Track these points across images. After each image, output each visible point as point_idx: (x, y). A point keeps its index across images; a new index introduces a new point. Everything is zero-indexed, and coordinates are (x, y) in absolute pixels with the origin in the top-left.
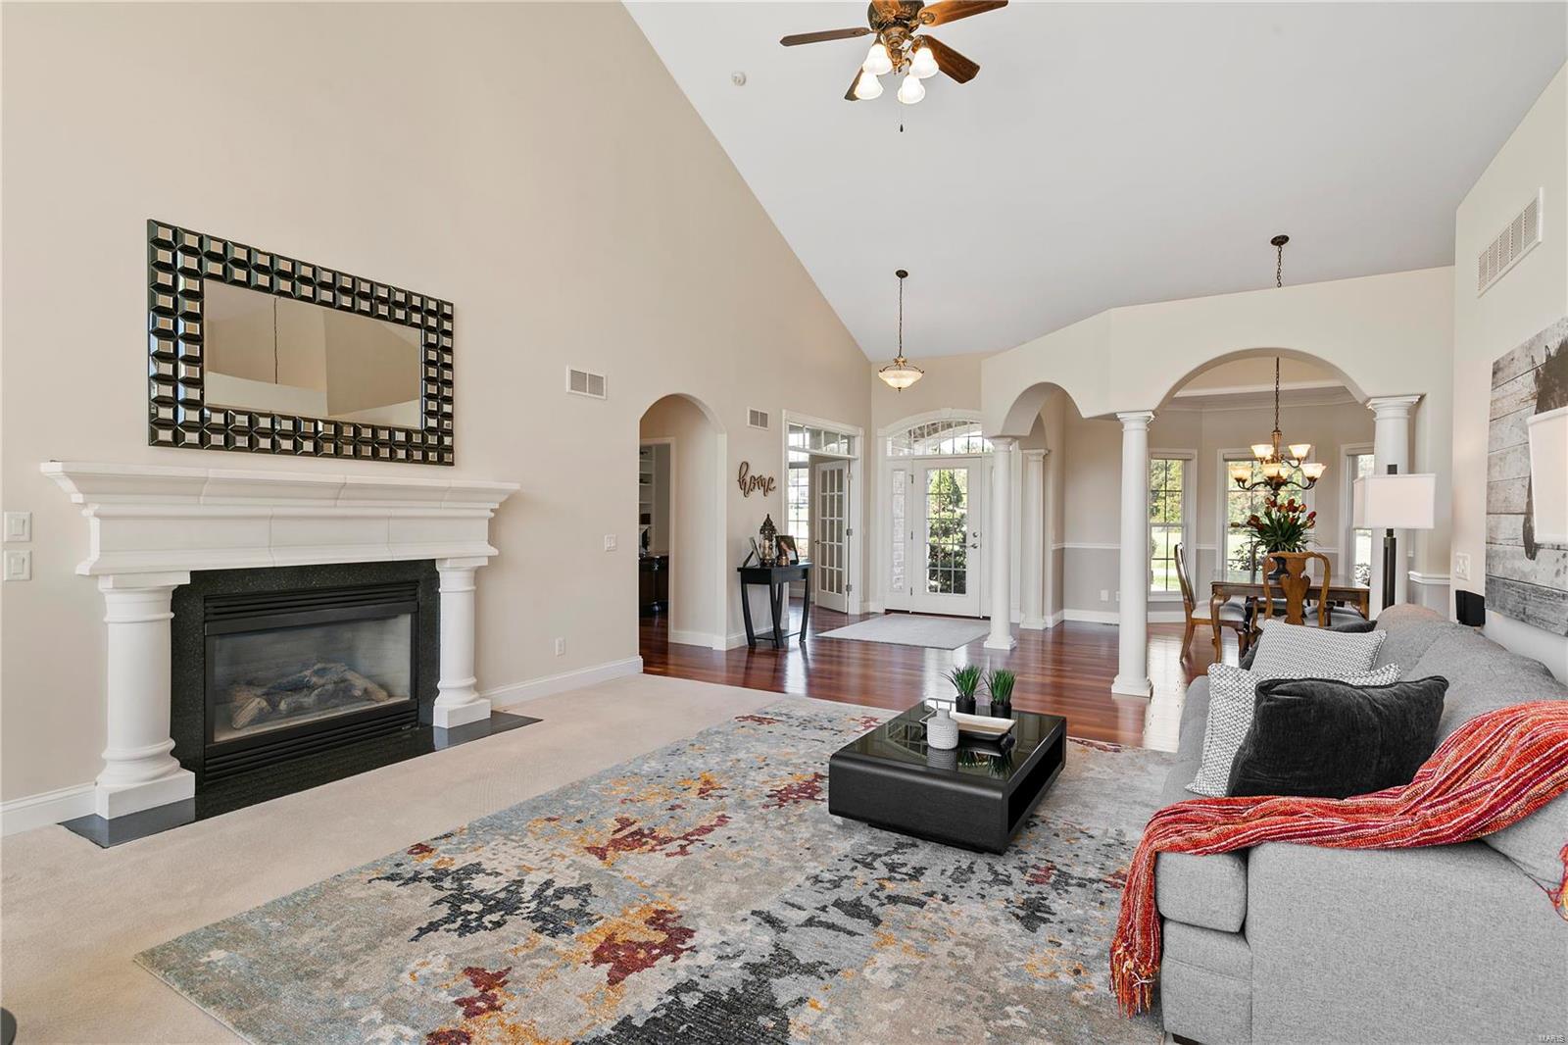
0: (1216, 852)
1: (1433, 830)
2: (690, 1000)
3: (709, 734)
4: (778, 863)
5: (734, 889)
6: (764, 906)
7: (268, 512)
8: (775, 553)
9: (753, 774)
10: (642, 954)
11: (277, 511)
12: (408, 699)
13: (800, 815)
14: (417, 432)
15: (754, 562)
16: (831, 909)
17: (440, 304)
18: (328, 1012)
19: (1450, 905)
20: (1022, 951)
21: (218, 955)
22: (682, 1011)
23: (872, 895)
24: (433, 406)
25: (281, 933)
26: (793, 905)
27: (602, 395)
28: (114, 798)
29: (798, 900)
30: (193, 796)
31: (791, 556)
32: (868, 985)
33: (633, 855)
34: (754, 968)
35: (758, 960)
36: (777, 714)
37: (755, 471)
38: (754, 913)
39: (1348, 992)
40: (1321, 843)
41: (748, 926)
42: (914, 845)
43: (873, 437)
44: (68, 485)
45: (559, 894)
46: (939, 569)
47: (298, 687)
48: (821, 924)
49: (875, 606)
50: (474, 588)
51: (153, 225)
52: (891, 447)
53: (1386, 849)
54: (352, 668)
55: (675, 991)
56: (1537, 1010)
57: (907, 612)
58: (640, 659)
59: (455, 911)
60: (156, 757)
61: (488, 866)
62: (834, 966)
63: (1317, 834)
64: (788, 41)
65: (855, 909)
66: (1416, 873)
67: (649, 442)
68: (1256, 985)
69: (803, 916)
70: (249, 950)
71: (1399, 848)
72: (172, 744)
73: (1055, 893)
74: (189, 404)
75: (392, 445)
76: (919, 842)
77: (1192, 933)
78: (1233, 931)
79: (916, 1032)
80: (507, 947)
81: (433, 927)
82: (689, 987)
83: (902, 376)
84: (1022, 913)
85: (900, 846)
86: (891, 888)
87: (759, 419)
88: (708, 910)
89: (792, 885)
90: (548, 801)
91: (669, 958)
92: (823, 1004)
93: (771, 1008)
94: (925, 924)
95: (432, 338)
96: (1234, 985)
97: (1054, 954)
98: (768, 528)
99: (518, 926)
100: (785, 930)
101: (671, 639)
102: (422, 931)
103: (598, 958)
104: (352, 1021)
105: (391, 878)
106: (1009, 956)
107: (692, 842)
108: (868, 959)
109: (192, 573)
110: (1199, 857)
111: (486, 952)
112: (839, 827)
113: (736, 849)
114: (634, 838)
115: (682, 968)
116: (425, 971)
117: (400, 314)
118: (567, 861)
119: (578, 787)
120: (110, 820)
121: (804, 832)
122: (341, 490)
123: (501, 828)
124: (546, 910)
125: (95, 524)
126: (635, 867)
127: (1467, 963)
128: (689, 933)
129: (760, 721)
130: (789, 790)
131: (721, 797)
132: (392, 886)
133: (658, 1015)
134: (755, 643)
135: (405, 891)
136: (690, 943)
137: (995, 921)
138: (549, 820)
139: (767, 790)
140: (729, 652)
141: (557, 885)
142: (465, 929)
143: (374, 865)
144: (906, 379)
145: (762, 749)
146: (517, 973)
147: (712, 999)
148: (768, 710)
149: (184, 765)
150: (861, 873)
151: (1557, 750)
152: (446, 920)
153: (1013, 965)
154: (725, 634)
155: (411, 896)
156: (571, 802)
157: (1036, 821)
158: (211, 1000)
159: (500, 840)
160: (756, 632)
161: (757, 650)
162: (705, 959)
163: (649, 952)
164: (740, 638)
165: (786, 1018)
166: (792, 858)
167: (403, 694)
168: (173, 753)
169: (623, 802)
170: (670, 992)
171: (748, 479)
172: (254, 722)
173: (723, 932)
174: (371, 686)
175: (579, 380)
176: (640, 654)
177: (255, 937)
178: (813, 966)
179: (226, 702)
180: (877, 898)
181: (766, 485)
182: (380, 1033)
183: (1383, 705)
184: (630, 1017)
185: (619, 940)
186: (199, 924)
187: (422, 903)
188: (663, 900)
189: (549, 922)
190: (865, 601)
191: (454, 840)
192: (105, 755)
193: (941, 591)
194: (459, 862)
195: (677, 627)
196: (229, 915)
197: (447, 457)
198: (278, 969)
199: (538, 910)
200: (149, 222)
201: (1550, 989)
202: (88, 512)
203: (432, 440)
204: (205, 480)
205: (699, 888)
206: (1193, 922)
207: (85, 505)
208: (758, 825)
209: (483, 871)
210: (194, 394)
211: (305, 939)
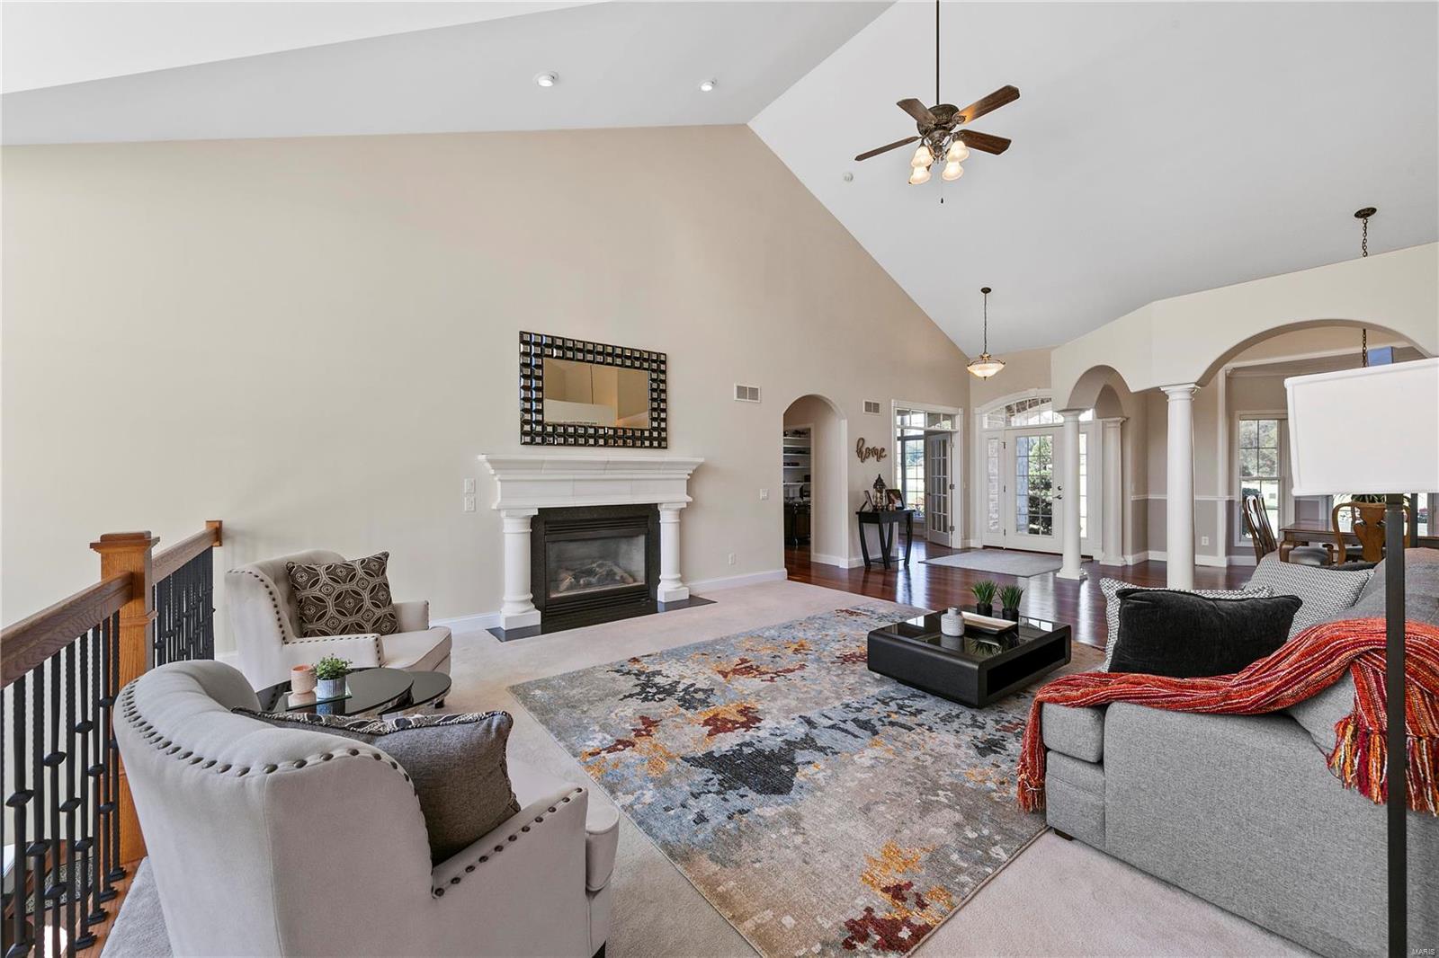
0: (1079, 706)
1: (1234, 701)
2: (747, 750)
3: (814, 618)
4: (827, 693)
5: (794, 703)
6: (808, 714)
7: (571, 477)
8: (885, 502)
9: (833, 644)
10: (730, 725)
11: (577, 477)
12: (643, 583)
13: (854, 670)
14: (647, 430)
15: (868, 508)
16: (849, 723)
17: (659, 355)
18: (577, 723)
19: (1248, 758)
20: (968, 765)
21: (538, 692)
22: (741, 754)
23: (880, 720)
24: (655, 415)
25: (565, 688)
26: (826, 717)
27: (757, 399)
28: (508, 620)
29: (830, 714)
30: (539, 623)
31: (898, 504)
32: (854, 763)
33: (742, 678)
34: (788, 743)
35: (793, 739)
36: (865, 610)
37: (869, 444)
38: (800, 717)
39: (1172, 814)
40: (1149, 704)
41: (795, 722)
42: (924, 697)
43: (971, 414)
44: (488, 465)
45: (696, 691)
46: (1040, 516)
47: (590, 573)
48: (839, 729)
49: (973, 544)
50: (678, 520)
51: (522, 333)
52: (987, 420)
53: (1198, 712)
54: (617, 565)
55: (741, 745)
56: (1318, 845)
57: (1002, 548)
58: (786, 570)
59: (643, 690)
60: (525, 602)
61: (664, 673)
62: (837, 750)
63: (1145, 698)
64: (859, 158)
65: (865, 725)
66: (1222, 733)
67: (788, 428)
68: (1107, 800)
69: (831, 723)
70: (551, 692)
71: (1208, 713)
72: (531, 596)
73: (1014, 739)
74: (538, 422)
75: (633, 438)
76: (928, 696)
77: (1065, 761)
78: (1091, 761)
79: (872, 790)
80: (663, 710)
81: (631, 696)
82: (749, 744)
83: (987, 368)
84: (980, 745)
85: (914, 696)
86: (894, 718)
87: (872, 407)
88: (775, 711)
89: (830, 706)
90: (706, 645)
91: (744, 729)
92: (822, 767)
93: (791, 762)
94: (907, 740)
95: (654, 376)
96: (1091, 798)
97: (992, 772)
98: (879, 483)
99: (671, 702)
100: (815, 728)
101: (813, 560)
102: (625, 697)
103: (706, 723)
104: (586, 729)
105: (617, 671)
106: (958, 766)
107: (779, 676)
108: (860, 751)
109: (539, 509)
110: (1067, 709)
111: (653, 711)
112: (876, 680)
113: (804, 683)
114: (746, 669)
115: (749, 736)
116: (622, 714)
117: (637, 364)
118: (706, 676)
119: (723, 640)
120: (506, 631)
121: (851, 680)
122: (607, 465)
123: (677, 655)
124: (687, 697)
125: (499, 483)
126: (740, 684)
127: (1261, 803)
128: (759, 720)
129: (852, 613)
130: (853, 655)
131: (806, 654)
132: (617, 675)
133: (728, 754)
134: (870, 565)
135: (622, 678)
136: (758, 724)
137: (958, 746)
138: (703, 654)
139: (838, 654)
140: (850, 570)
141: (696, 686)
142: (645, 699)
143: (611, 664)
144: (991, 370)
145: (845, 630)
146: (664, 723)
147: (760, 752)
148: (861, 607)
149: (537, 608)
150: (878, 707)
151: (1331, 648)
152: (638, 694)
153: (957, 771)
154: (847, 556)
155: (624, 681)
156: (718, 647)
157: (1027, 695)
158: (532, 709)
159: (674, 661)
160: (870, 557)
161: (871, 570)
162: (761, 733)
163: (734, 725)
164: (858, 561)
165: (797, 769)
166: (837, 692)
167: (641, 582)
168: (532, 600)
169: (747, 650)
170: (738, 745)
171: (864, 450)
172: (568, 589)
173: (779, 723)
174: (625, 575)
175: (742, 391)
176: (786, 567)
177: (554, 687)
178: (825, 748)
179: (556, 581)
180: (883, 721)
181: (879, 454)
182: (596, 735)
183: (1226, 613)
184: (713, 752)
185: (720, 717)
186: (533, 679)
187: (628, 684)
188: (751, 702)
189: (688, 702)
190: (965, 539)
191: (652, 658)
192: (505, 598)
193: (1043, 533)
194: (651, 669)
195: (816, 552)
196: (545, 677)
197: (663, 444)
198: (561, 702)
199: (683, 696)
200: (521, 332)
201: (1327, 830)
202: (496, 478)
203: (655, 434)
204: (543, 462)
205: (774, 699)
206: (1065, 752)
207: (495, 475)
208: (824, 672)
209: (662, 675)
210: (540, 417)
211: (574, 692)
